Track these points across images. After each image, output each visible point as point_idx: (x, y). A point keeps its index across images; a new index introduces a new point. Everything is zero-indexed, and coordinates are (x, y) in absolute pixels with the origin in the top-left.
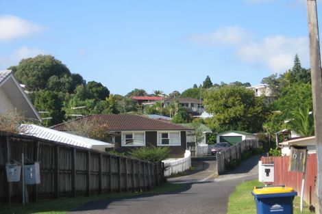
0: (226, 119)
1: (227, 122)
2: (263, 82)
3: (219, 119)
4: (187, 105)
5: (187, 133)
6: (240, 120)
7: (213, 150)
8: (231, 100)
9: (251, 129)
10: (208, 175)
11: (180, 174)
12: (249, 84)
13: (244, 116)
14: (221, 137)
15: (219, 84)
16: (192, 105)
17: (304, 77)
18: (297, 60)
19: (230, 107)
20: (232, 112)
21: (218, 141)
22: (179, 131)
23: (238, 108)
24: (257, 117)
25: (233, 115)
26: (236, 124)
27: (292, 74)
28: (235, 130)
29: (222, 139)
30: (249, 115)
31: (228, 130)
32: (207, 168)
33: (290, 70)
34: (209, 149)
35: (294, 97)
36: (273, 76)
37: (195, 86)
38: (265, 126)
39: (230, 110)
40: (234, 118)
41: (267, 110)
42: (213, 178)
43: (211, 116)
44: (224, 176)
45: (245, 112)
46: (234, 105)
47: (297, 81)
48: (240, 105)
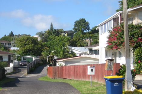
0: (25, 50)
1: (25, 51)
2: (36, 34)
3: (22, 50)
4: (3, 44)
5: (11, 56)
6: (31, 50)
7: (20, 64)
8: (27, 42)
9: (36, 55)
10: (23, 74)
11: (9, 74)
12: (30, 35)
13: (33, 49)
14: (23, 58)
15: (18, 35)
16: (6, 44)
17: (55, 33)
18: (52, 25)
19: (27, 45)
20: (28, 47)
21: (22, 60)
22: (8, 55)
23: (31, 45)
24: (39, 49)
25: (28, 48)
26: (30, 52)
27: (49, 31)
28: (29, 55)
29: (24, 59)
30: (35, 49)
31: (26, 55)
32: (21, 71)
33: (48, 30)
34: (18, 63)
35: (55, 41)
36: (42, 32)
37: (5, 35)
38: (43, 54)
39: (27, 46)
40: (28, 50)
41: (43, 47)
42: (25, 75)
43: (18, 49)
44: (30, 75)
45: (33, 47)
46: (29, 44)
47: (51, 34)
48: (32, 44)
